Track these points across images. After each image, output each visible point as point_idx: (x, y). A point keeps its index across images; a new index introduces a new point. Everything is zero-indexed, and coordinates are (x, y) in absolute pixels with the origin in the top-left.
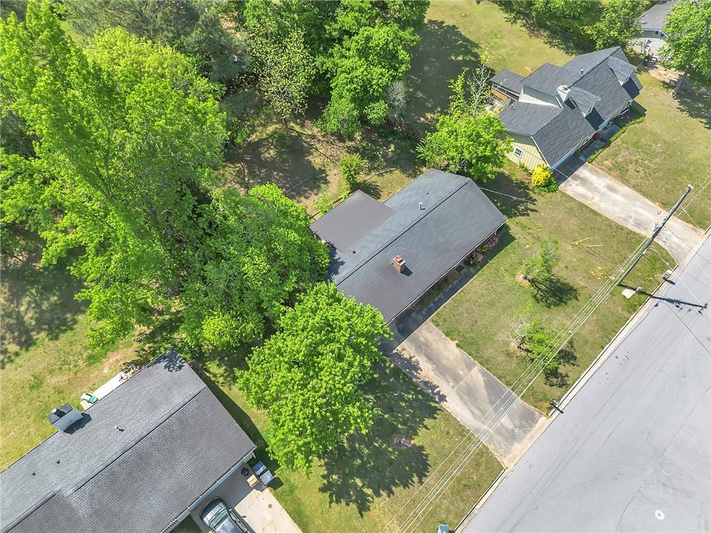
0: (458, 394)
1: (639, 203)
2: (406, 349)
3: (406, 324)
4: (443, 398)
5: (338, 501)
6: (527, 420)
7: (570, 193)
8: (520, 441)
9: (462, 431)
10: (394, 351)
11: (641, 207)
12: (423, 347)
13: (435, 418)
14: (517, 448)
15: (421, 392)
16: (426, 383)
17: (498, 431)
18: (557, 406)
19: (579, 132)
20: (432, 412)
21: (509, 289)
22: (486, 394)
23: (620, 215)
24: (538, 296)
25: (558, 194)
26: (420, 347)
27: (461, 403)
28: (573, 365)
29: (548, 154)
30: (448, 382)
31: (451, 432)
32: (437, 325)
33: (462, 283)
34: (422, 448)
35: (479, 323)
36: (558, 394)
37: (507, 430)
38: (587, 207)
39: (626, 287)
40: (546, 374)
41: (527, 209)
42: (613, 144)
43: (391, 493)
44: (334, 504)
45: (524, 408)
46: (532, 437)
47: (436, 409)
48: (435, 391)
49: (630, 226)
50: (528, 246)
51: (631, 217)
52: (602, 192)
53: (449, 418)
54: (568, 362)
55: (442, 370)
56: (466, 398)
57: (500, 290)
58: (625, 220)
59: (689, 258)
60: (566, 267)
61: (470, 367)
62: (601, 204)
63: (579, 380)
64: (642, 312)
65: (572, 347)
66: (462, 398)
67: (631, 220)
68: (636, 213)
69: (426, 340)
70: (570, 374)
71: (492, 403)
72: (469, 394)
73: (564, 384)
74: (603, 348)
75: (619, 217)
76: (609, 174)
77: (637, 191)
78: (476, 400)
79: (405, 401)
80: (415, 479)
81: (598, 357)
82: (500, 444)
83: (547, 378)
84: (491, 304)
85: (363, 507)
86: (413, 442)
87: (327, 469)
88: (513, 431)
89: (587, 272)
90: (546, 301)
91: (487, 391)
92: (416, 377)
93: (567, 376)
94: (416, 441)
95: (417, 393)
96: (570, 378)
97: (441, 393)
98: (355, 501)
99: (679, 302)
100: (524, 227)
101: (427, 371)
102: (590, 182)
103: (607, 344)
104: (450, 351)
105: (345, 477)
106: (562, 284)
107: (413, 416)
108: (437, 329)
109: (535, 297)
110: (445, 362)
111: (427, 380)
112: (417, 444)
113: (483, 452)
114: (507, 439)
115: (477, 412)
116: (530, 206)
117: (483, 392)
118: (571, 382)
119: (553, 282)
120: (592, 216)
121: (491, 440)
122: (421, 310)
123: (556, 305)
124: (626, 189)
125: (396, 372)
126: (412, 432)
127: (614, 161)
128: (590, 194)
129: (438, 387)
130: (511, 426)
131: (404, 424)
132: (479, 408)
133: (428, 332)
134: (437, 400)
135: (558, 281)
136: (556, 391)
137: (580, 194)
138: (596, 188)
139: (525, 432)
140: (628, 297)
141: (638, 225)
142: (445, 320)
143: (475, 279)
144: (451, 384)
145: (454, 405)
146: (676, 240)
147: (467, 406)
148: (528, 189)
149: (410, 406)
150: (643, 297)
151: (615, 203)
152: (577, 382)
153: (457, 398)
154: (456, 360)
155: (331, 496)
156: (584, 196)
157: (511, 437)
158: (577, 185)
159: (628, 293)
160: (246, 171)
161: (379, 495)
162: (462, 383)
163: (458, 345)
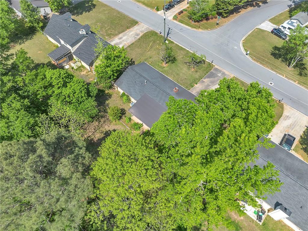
6: (217, 70)
11: (129, 33)
14: (227, 73)
21: (170, 69)
35: (186, 78)
36: (207, 62)
45: (214, 70)
46: (222, 70)
49: (138, 37)
52: (122, 41)
58: (135, 38)
59: (150, 28)
61: (204, 82)
62: (128, 42)
64: (173, 41)
68: (132, 35)
73: (203, 61)
76: (113, 38)
77: (121, 33)
84: (178, 74)
90: (174, 60)
96: (201, 59)
99: (168, 33)
102: (117, 43)
103: (186, 50)
104: (199, 86)
109: (172, 63)
110: (204, 88)
117: (212, 79)
120: (134, 45)
127: (106, 36)
128: (123, 44)
130: (221, 74)
140: (168, 42)
144: (211, 87)
146: (143, 29)
151: (128, 39)
154: (202, 85)
157: (224, 74)
163: (196, 84)
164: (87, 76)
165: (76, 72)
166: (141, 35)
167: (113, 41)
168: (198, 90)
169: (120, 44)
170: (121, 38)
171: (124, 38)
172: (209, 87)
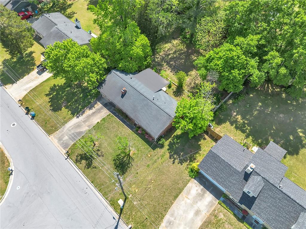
0: (79, 122)
2: (99, 105)
3: (110, 105)
4: (78, 117)
5: (50, 89)
6: (65, 146)
7: (189, 185)
8: (58, 142)
9: (65, 123)
10: (98, 102)
12: (99, 111)
13: (71, 114)
14: (56, 141)
15: (81, 110)
16: (84, 112)
17: (63, 135)
18: (68, 157)
19: (231, 187)
20: (73, 114)
22: (77, 131)
23: (176, 212)
24: (120, 156)
25: (188, 178)
26: (99, 110)
27: (75, 123)
28: (85, 167)
29: (204, 163)
31: (65, 119)
32: (108, 116)
33: (128, 125)
34: (61, 110)
35: (107, 131)
36: (73, 159)
37: (62, 138)
38: (180, 193)
39: (125, 202)
40: (82, 155)
41: (175, 159)
42: (241, 224)
43: (49, 102)
44: (50, 88)
45: (70, 145)
46: (59, 147)
47: (74, 115)
48: (81, 115)
49: (167, 217)
50: (149, 155)
51: (175, 219)
52: (194, 205)
53: (70, 119)
54: (86, 165)
55: (89, 117)
56: (77, 125)
58: (172, 215)
60: (137, 173)
61: (88, 126)
62: (183, 202)
63: (78, 169)
64: (111, 209)
65: (93, 168)
66: (77, 123)
67: (173, 219)
68: (179, 224)
69: (102, 112)
70: (81, 165)
71: (74, 133)
72: (78, 126)
73: (77, 161)
74: (92, 182)
75: (174, 211)
76: (210, 214)
78: (76, 128)
79: (78, 106)
80: (52, 108)
81: (88, 179)
82: (59, 135)
83: (80, 155)
85: (47, 95)
86: (63, 107)
87: (60, 85)
88: (62, 140)
89: (134, 183)
90: (117, 160)
91: (78, 132)
92: (87, 109)
93: (80, 163)
94: (63, 108)
96: (79, 165)
97: (79, 117)
98: (49, 93)
100: (163, 156)
101: (88, 112)
102: (201, 200)
103: (94, 185)
104: (96, 120)
105: (57, 90)
106: (127, 168)
107: (73, 108)
108: (106, 116)
110: (92, 118)
111: (85, 112)
112: (62, 108)
113: (56, 129)
114: (59, 137)
115: (71, 128)
116: (177, 161)
117: (78, 130)
118: (77, 165)
119: (128, 164)
120: (174, 194)
121: (60, 132)
122: (115, 110)
123: (115, 164)
124: (199, 223)
125: (90, 103)
126: (67, 107)
127: (224, 221)
128: (190, 197)
129: (82, 116)
130: (64, 139)
131: (70, 105)
133: (105, 112)
134: (77, 115)
135: (129, 167)
136: (74, 158)
137: (190, 190)
138: (197, 202)
139: (61, 145)
140: (119, 202)
141: (170, 223)
142: (110, 118)
143: (130, 130)
145: (75, 120)
147: (74, 125)
148: (190, 162)
149: (76, 107)
150: (119, 211)
151: (185, 212)
152: (78, 168)
153: (77, 121)
154: (92, 122)
155: (52, 87)
156: (188, 193)
157: (60, 139)
158: (197, 190)
159: (121, 202)
160: (182, 52)
161: (49, 99)
162: (83, 123)
163: (98, 122)
166: (163, 224)
167: (207, 204)
168: (99, 115)
169: (195, 196)
170: (197, 213)
171: (191, 214)
172: (84, 120)
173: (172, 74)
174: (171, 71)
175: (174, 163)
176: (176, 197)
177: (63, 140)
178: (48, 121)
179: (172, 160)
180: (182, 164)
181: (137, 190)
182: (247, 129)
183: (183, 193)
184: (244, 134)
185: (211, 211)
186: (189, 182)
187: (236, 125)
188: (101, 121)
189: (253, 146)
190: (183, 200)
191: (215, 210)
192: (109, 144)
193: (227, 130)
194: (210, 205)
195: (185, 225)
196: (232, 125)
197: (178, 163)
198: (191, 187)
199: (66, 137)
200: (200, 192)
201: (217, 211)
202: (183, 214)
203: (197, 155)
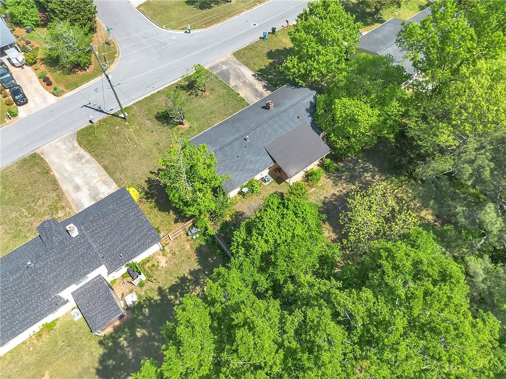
0: (245, 77)
1: (66, 175)
2: (268, 94)
4: (253, 75)
6: (213, 68)
7: (114, 185)
8: (220, 62)
9: (247, 65)
11: (67, 171)
13: (260, 69)
14: (223, 59)
15: (264, 77)
17: (229, 64)
20: (260, 71)
21: (197, 120)
23: (89, 165)
26: (260, 95)
28: (179, 85)
30: (249, 81)
31: (253, 64)
34: (268, 59)
35: (223, 104)
37: (225, 65)
38: (109, 173)
39: (123, 118)
40: (196, 82)
43: (285, 48)
45: (213, 71)
46: (214, 63)
47: (258, 71)
48: (257, 78)
49: (88, 156)
51: (82, 163)
52: (87, 186)
53: (252, 69)
54: (181, 86)
55: (251, 86)
56: (242, 75)
57: (203, 120)
58: (87, 162)
59: (65, 136)
60: (152, 132)
61: (236, 86)
62: (96, 175)
66: (244, 75)
67: (83, 161)
68: (74, 167)
71: (229, 73)
72: (239, 76)
74: (158, 92)
75: (91, 164)
76: (68, 202)
77: (58, 185)
78: (237, 75)
79: (273, 75)
80: (274, 51)
81: (164, 88)
82: (231, 61)
84: (212, 113)
89: (140, 129)
91: (230, 77)
92: (266, 83)
94: (271, 61)
95: (267, 77)
99: (97, 110)
101: (260, 85)
102: (91, 195)
103: (155, 93)
104: (244, 93)
107: (270, 70)
108: (249, 102)
110: (248, 89)
111: (260, 82)
113: (239, 58)
114: (227, 62)
115: (237, 70)
116: (153, 176)
117: (232, 77)
119: (168, 123)
120: (110, 167)
121: (234, 62)
124: (65, 187)
126: (272, 64)
128: (99, 184)
129: (255, 79)
132: (236, 72)
134: (257, 75)
135: (163, 123)
137: (107, 185)
138: (89, 190)
139: (217, 64)
141: (80, 158)
144: (247, 80)
145: (249, 73)
146: (63, 147)
148: (147, 192)
149: (271, 73)
150: (116, 114)
151: (85, 175)
153: (247, 75)
154: (242, 89)
156: (105, 183)
157: (224, 63)
158: (103, 193)
162: (242, 81)
163: (239, 95)
164: (174, 254)
165: (154, 278)
166: (83, 152)
167: (82, 202)
168: (252, 95)
169: (97, 190)
170: (77, 188)
171: (78, 181)
172: (248, 82)
173: (328, 195)
174: (334, 194)
175: (152, 173)
176: (106, 168)
177: (223, 66)
178: (254, 51)
179: (157, 172)
180: (146, 182)
181: (131, 130)
182: (176, 298)
183: (107, 176)
184: (168, 288)
185: (71, 204)
186: (118, 186)
187: (190, 281)
188: (241, 97)
189: (140, 297)
190: (99, 175)
191: (70, 209)
192: (202, 106)
193: (183, 261)
194: (80, 205)
195: (71, 173)
196: (191, 273)
197: (149, 178)
198: (110, 187)
199: (226, 68)
200: (99, 196)
201: (68, 210)
202: (83, 172)
203: (153, 204)
